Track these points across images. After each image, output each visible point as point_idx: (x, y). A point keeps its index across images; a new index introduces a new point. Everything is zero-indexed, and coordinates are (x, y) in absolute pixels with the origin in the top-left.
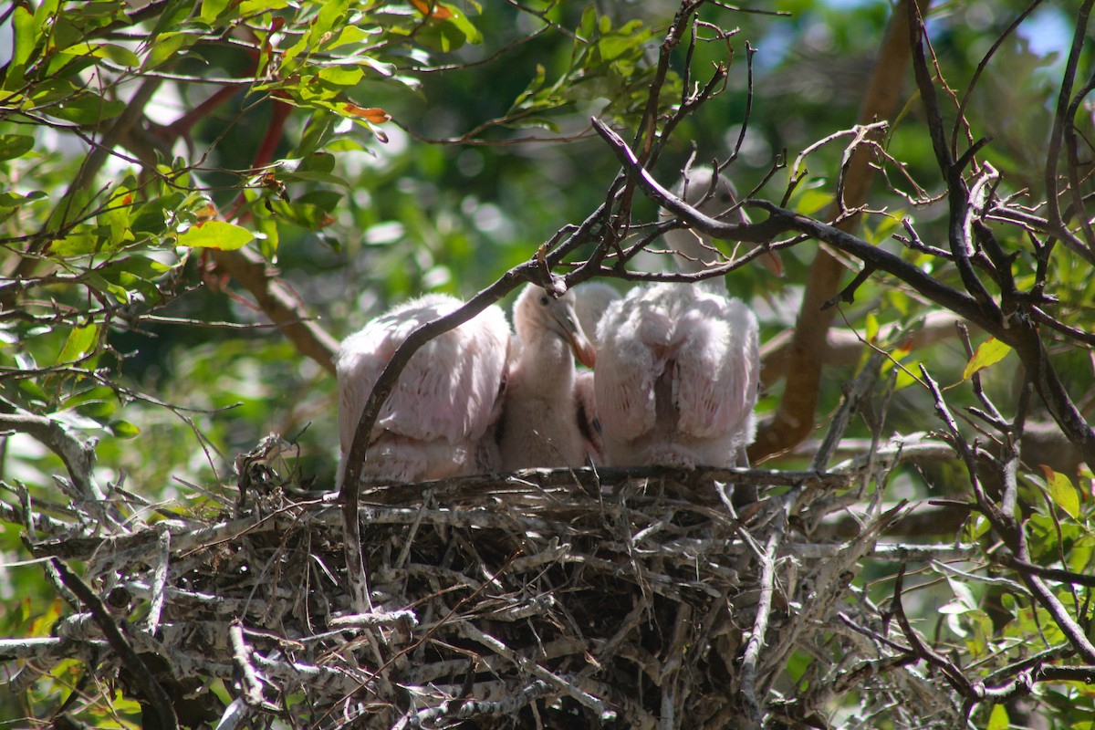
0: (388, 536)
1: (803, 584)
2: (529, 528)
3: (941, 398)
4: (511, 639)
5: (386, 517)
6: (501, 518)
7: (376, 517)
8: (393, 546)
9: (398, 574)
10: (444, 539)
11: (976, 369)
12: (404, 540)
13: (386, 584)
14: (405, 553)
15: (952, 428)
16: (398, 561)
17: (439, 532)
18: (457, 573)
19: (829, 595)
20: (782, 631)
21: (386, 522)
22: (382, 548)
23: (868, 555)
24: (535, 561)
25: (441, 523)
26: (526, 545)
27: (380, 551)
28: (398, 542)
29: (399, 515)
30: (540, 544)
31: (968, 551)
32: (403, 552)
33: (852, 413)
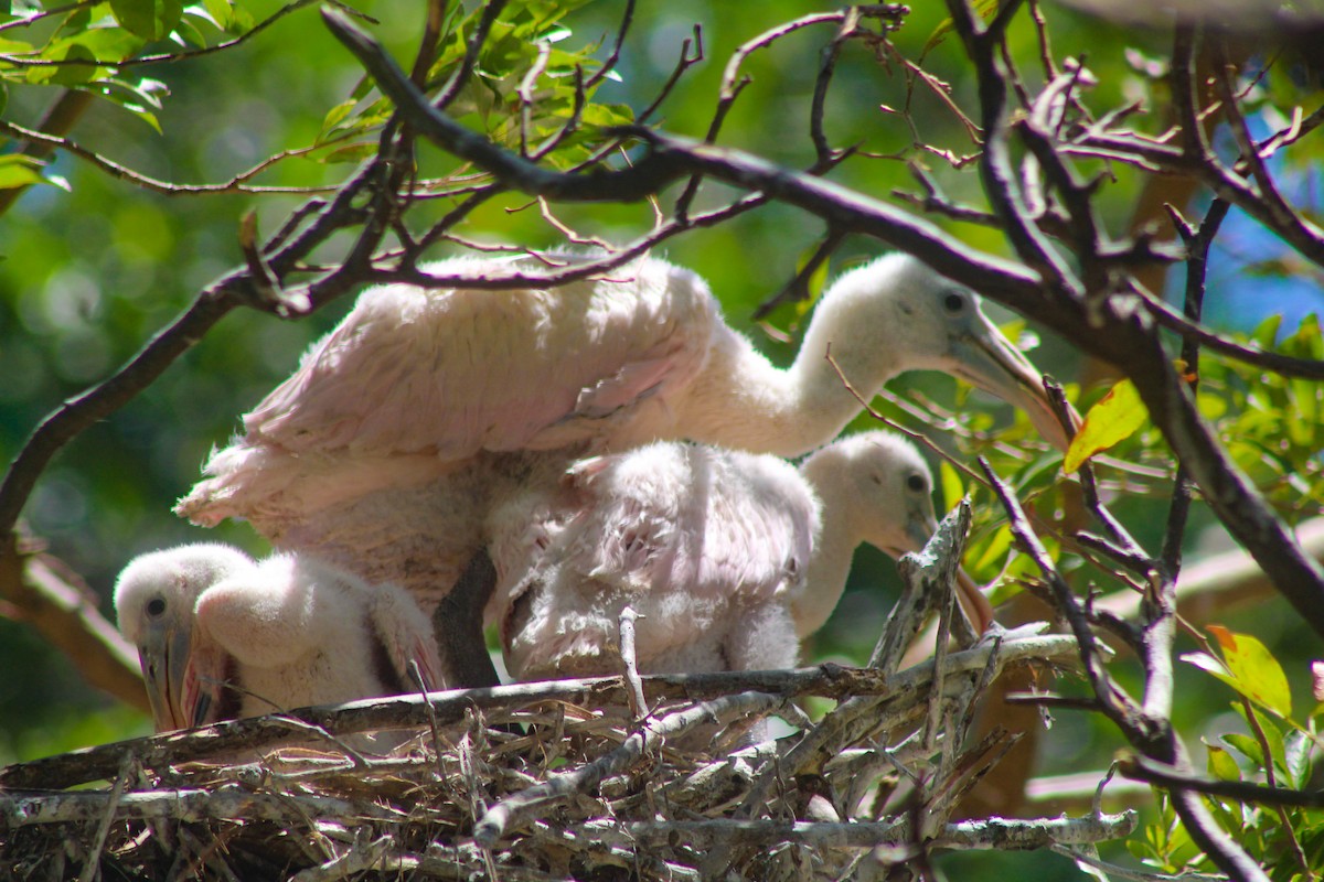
0: (58, 842)
2: (319, 815)
3: (1020, 513)
5: (53, 810)
6: (267, 800)
7: (33, 811)
8: (68, 860)
10: (166, 846)
11: (1087, 453)
12: (88, 846)
14: (91, 870)
15: (1042, 566)
17: (156, 832)
21: (53, 820)
22: (47, 865)
23: (937, 838)
24: (330, 873)
25: (157, 816)
26: (316, 846)
27: (43, 870)
28: (76, 849)
29: (77, 805)
30: (341, 842)
31: (1116, 825)
32: (87, 869)
33: (919, 610)
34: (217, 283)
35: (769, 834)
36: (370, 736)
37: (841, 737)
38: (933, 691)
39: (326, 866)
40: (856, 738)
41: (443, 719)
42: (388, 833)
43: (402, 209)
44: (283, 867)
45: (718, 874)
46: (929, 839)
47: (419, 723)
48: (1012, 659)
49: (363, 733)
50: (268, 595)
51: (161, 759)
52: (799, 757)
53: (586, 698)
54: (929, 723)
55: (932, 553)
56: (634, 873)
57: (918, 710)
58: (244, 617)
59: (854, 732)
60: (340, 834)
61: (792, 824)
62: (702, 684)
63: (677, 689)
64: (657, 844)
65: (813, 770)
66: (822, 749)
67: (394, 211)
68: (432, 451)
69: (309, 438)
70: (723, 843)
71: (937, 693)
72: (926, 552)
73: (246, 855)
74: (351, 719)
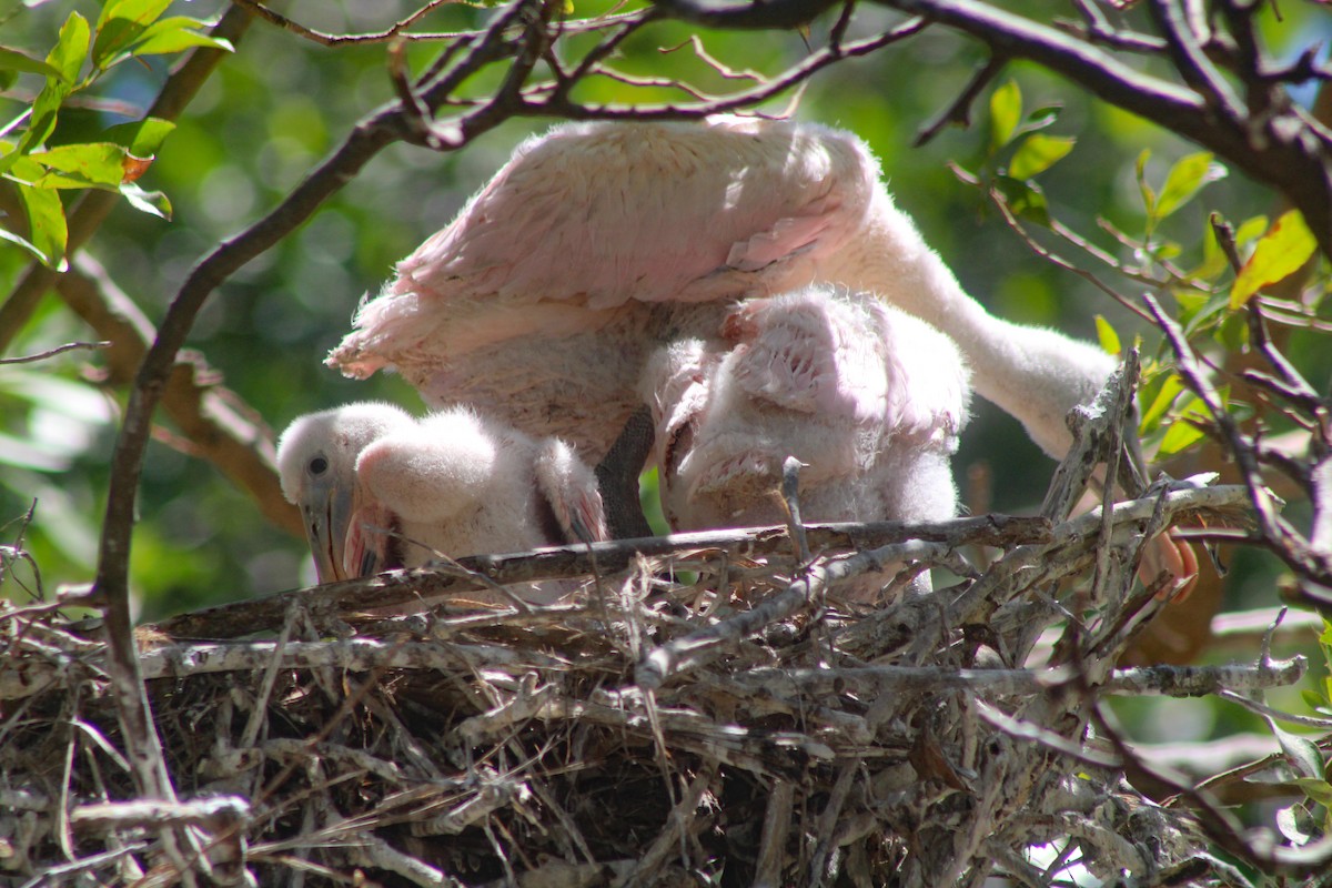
0: (223, 691)
1: (991, 741)
2: (485, 663)
3: (1185, 350)
4: (464, 871)
5: (220, 659)
6: (432, 648)
7: (200, 660)
8: (235, 708)
9: (246, 758)
10: (333, 696)
11: (1253, 289)
12: (255, 694)
13: (227, 778)
14: (258, 720)
15: (1209, 404)
16: (245, 734)
17: (322, 681)
18: (356, 751)
19: (1037, 759)
20: (959, 831)
21: (220, 669)
22: (214, 713)
23: (1105, 683)
24: (496, 720)
25: (323, 665)
26: (482, 694)
27: (211, 719)
28: (243, 698)
29: (243, 653)
30: (506, 690)
31: (1285, 671)
32: (254, 717)
33: (1088, 463)
34: (371, 118)
35: (935, 681)
36: (535, 585)
37: (1008, 586)
38: (1100, 540)
39: (491, 714)
40: (1023, 588)
41: (608, 568)
42: (553, 681)
43: (552, 40)
44: (447, 715)
45: (884, 721)
46: (1095, 685)
47: (583, 572)
48: (1181, 509)
49: (528, 582)
50: (425, 449)
51: (327, 608)
52: (964, 605)
53: (751, 547)
54: (1098, 571)
55: (1100, 405)
56: (800, 721)
57: (1086, 560)
58: (402, 472)
59: (1021, 581)
60: (505, 683)
61: (957, 670)
62: (867, 533)
63: (842, 538)
64: (823, 691)
65: (979, 619)
66: (988, 599)
67: (545, 42)
68: (581, 299)
69: (460, 284)
70: (889, 690)
71: (1105, 542)
72: (1095, 404)
73: (413, 705)
74: (515, 569)
